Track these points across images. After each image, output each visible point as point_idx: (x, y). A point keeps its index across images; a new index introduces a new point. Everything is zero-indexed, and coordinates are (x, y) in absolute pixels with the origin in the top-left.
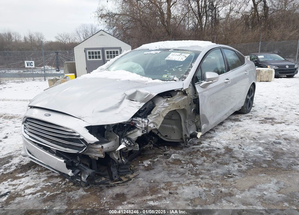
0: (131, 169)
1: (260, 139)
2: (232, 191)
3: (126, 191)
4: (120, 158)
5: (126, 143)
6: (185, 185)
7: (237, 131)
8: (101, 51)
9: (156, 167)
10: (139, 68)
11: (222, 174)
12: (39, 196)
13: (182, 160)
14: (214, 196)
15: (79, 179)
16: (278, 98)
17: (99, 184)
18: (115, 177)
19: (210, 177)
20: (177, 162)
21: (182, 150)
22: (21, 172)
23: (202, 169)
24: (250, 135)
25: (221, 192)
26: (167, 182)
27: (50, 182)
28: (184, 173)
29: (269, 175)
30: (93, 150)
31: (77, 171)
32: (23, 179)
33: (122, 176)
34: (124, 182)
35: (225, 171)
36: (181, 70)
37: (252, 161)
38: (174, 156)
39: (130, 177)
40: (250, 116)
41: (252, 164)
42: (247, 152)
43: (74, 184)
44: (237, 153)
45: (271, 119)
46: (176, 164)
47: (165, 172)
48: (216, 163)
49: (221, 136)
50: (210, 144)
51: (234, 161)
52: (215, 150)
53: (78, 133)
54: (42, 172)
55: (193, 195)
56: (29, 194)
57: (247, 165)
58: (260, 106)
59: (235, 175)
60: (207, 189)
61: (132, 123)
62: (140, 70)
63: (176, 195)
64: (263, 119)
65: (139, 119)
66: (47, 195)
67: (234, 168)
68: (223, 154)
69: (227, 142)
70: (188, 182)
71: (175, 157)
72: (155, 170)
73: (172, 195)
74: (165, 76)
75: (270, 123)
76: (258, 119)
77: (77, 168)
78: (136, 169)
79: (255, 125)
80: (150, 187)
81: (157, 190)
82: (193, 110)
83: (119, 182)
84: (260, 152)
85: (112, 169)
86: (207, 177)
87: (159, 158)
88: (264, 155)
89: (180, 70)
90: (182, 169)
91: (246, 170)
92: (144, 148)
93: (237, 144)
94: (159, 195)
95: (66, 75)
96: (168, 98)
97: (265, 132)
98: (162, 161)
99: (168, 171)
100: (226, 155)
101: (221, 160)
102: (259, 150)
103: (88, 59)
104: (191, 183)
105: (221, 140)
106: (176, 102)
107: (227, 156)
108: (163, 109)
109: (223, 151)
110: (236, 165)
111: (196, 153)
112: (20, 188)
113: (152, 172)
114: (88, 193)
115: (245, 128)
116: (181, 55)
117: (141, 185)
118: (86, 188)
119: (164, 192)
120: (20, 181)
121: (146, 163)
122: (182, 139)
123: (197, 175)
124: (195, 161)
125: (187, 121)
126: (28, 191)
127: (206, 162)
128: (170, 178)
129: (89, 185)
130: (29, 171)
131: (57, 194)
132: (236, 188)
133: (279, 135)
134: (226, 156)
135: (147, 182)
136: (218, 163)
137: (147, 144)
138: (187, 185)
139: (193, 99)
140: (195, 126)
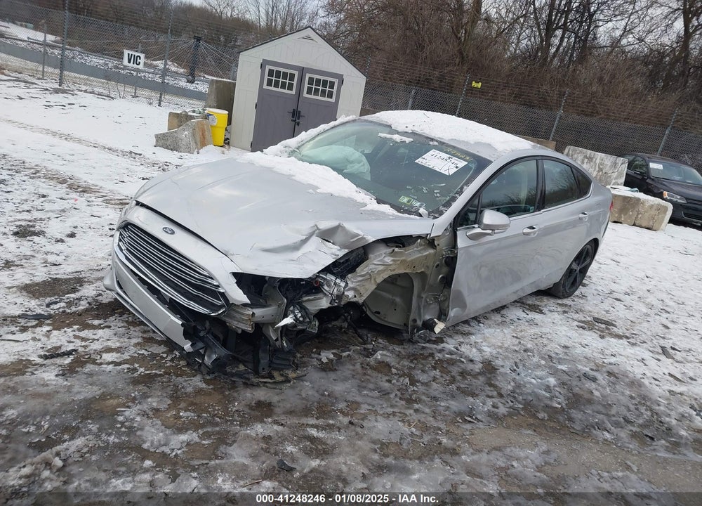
0: (296, 361)
1: (560, 361)
2: (459, 446)
3: (275, 399)
4: (279, 338)
5: (295, 316)
6: (381, 415)
7: (523, 333)
8: (296, 73)
9: (341, 368)
10: (362, 163)
11: (455, 413)
12: (126, 371)
13: (393, 366)
14: (425, 448)
15: (199, 359)
16: (647, 277)
17: (233, 375)
18: (263, 369)
19: (432, 411)
20: (383, 367)
21: (400, 346)
22: (98, 317)
23: (424, 393)
24: (546, 348)
25: (440, 443)
26: (352, 402)
27: (146, 350)
28: (389, 393)
29: (540, 434)
30: (237, 315)
31: (200, 345)
32: (100, 332)
33: (275, 369)
34: (275, 383)
35: (463, 408)
36: (438, 195)
37: (523, 402)
38: (381, 355)
39: (290, 376)
40: (566, 305)
41: (521, 406)
42: (523, 381)
43: (188, 365)
44: (502, 379)
45: (606, 323)
46: (380, 372)
47: (355, 382)
48: (455, 388)
49: (488, 335)
50: (459, 347)
51: (490, 394)
52: (463, 362)
53: (217, 281)
54: (134, 327)
55: (388, 436)
56: (109, 363)
57: (510, 407)
58: (599, 288)
59: (479, 420)
60: (417, 433)
61: (317, 282)
62: (362, 168)
63: (359, 429)
64: (589, 319)
65: (330, 277)
66: (139, 373)
67: (483, 405)
68: (475, 375)
69: (494, 352)
70: (390, 410)
71: (384, 357)
72: (338, 373)
73: (353, 427)
74: (405, 200)
75: (599, 333)
76: (580, 316)
77: (202, 339)
78: (305, 363)
79: (566, 329)
80: (319, 403)
81: (330, 412)
82: (440, 276)
83: (269, 380)
84: (548, 389)
85: (261, 355)
86: (427, 410)
87: (352, 351)
88: (552, 395)
89: (436, 193)
90: (387, 384)
91: (505, 416)
92: (330, 326)
93: (511, 361)
94: (331, 422)
95: (209, 110)
96: (397, 247)
97: (579, 350)
98: (356, 360)
99: (360, 380)
100: (480, 377)
101: (466, 384)
102: (547, 383)
103: (265, 87)
104: (394, 414)
105: (484, 344)
106: (409, 259)
107: (482, 379)
108: (381, 268)
109: (477, 367)
110: (490, 402)
111: (425, 358)
112: (95, 348)
113: (332, 375)
114: (210, 387)
115: (544, 330)
116: (449, 160)
117: (304, 396)
118: (208, 377)
119: (341, 418)
120: (95, 334)
121: (326, 356)
122: (406, 325)
123: (410, 401)
124: (417, 375)
125: (424, 296)
126: (108, 357)
127: (437, 381)
128: (360, 394)
129: (213, 373)
130: (112, 319)
131: (156, 374)
132: (469, 443)
133: (604, 362)
134: (479, 380)
135: (317, 391)
136: (458, 388)
137: (336, 319)
138: (386, 415)
139: (447, 257)
140: (438, 307)
